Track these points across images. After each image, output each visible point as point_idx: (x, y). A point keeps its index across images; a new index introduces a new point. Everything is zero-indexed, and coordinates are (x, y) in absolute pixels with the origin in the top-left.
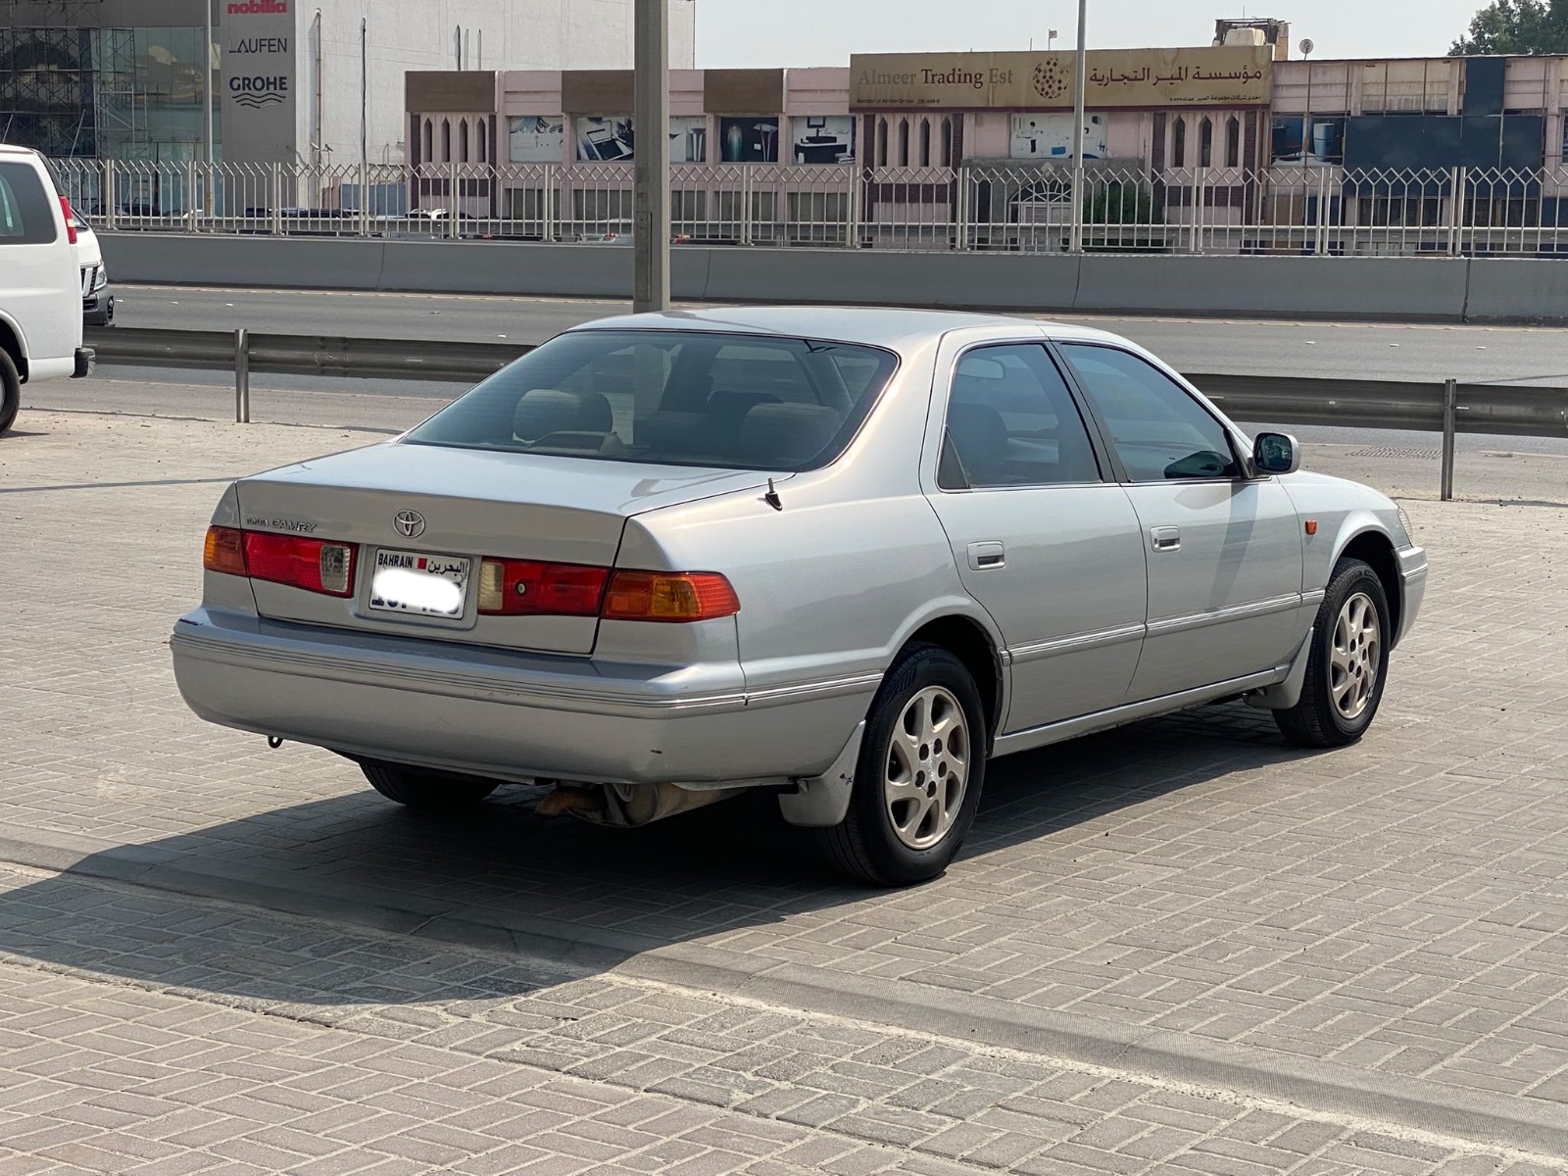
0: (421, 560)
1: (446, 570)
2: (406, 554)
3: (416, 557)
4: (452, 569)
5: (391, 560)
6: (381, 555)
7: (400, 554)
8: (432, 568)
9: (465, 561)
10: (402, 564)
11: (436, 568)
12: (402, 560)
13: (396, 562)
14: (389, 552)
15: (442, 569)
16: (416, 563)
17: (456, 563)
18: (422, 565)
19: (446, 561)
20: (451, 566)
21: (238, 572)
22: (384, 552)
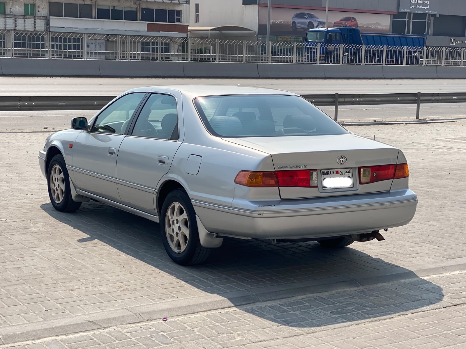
0: (336, 171)
1: (345, 173)
2: (331, 170)
3: (335, 171)
4: (347, 173)
5: (327, 173)
6: (323, 172)
7: (330, 171)
8: (341, 173)
9: (350, 169)
10: (331, 173)
11: (342, 173)
12: (331, 172)
13: (329, 173)
14: (326, 171)
15: (344, 173)
16: (335, 172)
17: (348, 170)
18: (337, 173)
19: (344, 171)
20: (346, 172)
21: (274, 186)
22: (324, 171)
